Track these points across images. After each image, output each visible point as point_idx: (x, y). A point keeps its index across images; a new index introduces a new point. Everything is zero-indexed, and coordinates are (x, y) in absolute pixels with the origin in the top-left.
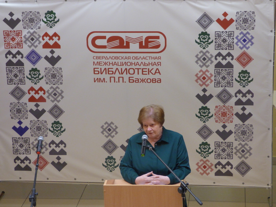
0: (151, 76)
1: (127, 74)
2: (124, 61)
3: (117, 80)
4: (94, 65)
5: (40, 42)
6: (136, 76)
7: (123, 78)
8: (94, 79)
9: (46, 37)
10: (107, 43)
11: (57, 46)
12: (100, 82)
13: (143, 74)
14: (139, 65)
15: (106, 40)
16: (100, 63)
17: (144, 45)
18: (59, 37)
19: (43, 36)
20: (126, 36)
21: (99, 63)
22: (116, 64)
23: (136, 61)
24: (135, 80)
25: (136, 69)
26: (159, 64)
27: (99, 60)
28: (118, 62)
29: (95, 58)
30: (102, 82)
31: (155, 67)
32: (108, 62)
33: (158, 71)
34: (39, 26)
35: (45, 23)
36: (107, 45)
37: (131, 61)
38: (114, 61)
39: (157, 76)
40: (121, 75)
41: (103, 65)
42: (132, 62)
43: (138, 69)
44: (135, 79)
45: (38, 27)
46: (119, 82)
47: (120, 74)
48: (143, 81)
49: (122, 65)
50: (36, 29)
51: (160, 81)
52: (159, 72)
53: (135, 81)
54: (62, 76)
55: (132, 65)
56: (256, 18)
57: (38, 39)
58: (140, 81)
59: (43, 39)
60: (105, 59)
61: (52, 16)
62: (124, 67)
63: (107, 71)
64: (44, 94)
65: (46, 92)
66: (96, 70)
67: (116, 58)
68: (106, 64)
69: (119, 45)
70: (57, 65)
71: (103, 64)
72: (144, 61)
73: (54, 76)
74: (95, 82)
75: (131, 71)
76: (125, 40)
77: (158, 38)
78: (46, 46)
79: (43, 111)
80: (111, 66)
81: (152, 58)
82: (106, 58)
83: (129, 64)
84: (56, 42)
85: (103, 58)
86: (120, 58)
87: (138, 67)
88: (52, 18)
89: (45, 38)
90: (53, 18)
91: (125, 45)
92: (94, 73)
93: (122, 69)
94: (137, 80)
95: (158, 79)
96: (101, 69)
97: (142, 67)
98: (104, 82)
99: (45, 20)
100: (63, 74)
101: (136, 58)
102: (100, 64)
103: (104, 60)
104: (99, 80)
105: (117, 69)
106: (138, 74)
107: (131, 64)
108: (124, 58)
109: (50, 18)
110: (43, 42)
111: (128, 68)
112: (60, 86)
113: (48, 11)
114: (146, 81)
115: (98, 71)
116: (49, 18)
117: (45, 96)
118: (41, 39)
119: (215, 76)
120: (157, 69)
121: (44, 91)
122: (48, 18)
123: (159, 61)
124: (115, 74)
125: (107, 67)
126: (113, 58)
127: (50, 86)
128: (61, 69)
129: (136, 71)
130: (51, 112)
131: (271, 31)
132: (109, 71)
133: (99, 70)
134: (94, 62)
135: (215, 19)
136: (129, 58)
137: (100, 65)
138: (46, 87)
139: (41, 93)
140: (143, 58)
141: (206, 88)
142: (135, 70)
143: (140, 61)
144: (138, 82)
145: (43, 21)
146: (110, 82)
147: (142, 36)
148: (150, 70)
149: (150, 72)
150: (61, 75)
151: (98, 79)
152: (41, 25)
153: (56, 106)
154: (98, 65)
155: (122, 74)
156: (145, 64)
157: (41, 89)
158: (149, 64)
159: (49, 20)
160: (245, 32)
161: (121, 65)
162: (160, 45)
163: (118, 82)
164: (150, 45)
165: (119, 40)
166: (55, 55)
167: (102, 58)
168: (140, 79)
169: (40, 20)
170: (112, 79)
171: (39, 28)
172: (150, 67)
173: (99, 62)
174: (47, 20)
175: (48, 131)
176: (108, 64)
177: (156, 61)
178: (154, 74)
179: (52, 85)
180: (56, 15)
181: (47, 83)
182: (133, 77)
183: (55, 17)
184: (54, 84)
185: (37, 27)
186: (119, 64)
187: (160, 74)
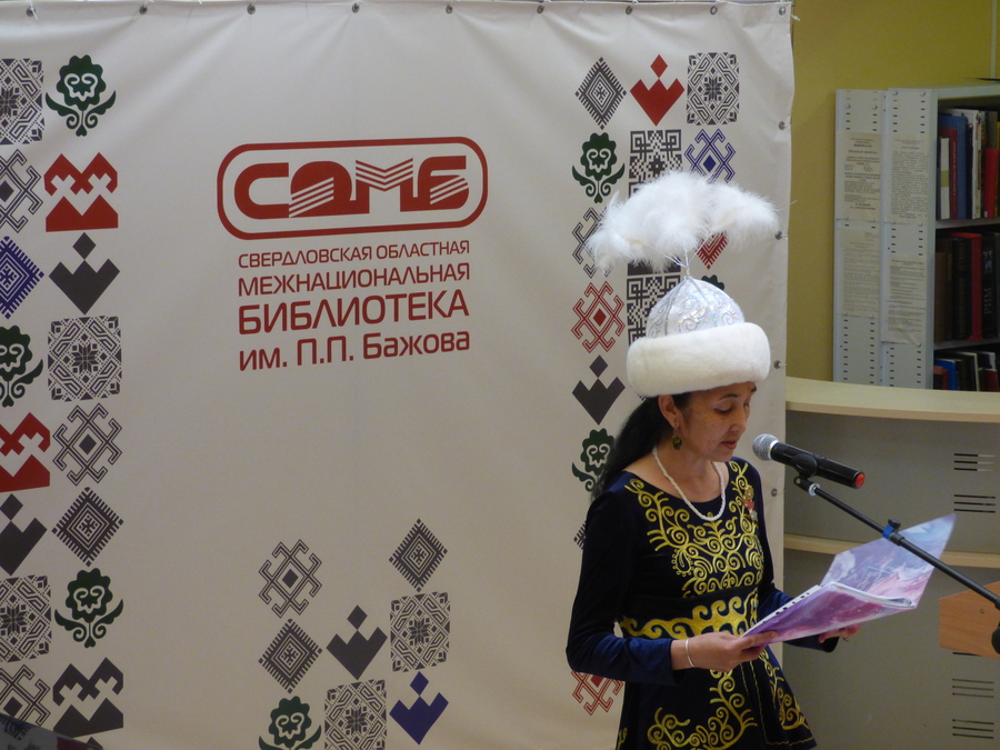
0: (438, 325)
1: (357, 322)
2: (347, 267)
3: (322, 352)
4: (240, 294)
5: (37, 203)
6: (388, 329)
7: (343, 339)
8: (242, 353)
9: (63, 178)
10: (293, 192)
11: (103, 216)
12: (261, 367)
13: (412, 317)
14: (398, 279)
15: (287, 182)
16: (265, 282)
17: (415, 194)
18: (113, 174)
19: (49, 176)
20: (357, 162)
21: (260, 285)
22: (322, 284)
23: (389, 264)
24: (383, 345)
25: (388, 297)
26: (463, 271)
27: (260, 272)
28: (328, 274)
29: (245, 261)
30: (269, 366)
31: (451, 286)
32: (292, 276)
33: (460, 304)
34: (35, 127)
35: (62, 111)
36: (291, 202)
37: (374, 264)
38: (313, 269)
39: (456, 323)
40: (338, 331)
41: (275, 292)
42: (375, 271)
43: (396, 297)
44: (386, 340)
45: (34, 132)
46: (329, 360)
47: (334, 325)
48: (411, 345)
49: (341, 284)
50: (26, 142)
51: (467, 340)
52: (464, 307)
53: (387, 347)
54: (119, 356)
55: (375, 285)
56: (742, 79)
57: (26, 191)
58: (401, 346)
59: (51, 189)
60: (284, 264)
61: (89, 82)
62: (347, 295)
63: (290, 316)
64: (44, 446)
65: (52, 439)
66: (247, 314)
67: (321, 256)
68: (284, 284)
69: (332, 198)
70: (102, 307)
71: (276, 284)
72: (415, 261)
73: (85, 358)
74: (243, 367)
75: (374, 310)
76: (354, 179)
77: (459, 162)
78: (62, 218)
79: (36, 530)
80: (303, 294)
81: (441, 248)
82: (287, 259)
83: (365, 278)
84: (100, 201)
85: (274, 260)
86: (337, 255)
87: (395, 288)
88: (87, 88)
89: (56, 181)
90: (93, 88)
91: (353, 197)
92: (243, 331)
93: (340, 301)
94: (392, 343)
95: (459, 333)
96: (266, 307)
97: (410, 287)
98: (278, 365)
99: (59, 99)
100: (125, 344)
101: (390, 252)
102: (262, 285)
103: (279, 270)
104: (258, 359)
105: (324, 303)
106: (396, 319)
107: (374, 277)
108: (349, 254)
109: (82, 88)
110: (50, 203)
111: (362, 294)
112: (110, 403)
113: (74, 60)
114: (422, 349)
115: (257, 320)
116: (76, 88)
117: (46, 459)
118: (39, 189)
119: (629, 306)
120: (458, 292)
121: (45, 432)
122: (71, 89)
123: (464, 258)
124: (315, 326)
125: (289, 298)
126: (312, 257)
127: (70, 407)
128: (114, 321)
129: (390, 304)
130: (65, 530)
131: (782, 126)
132: (294, 316)
133: (259, 314)
134: (241, 280)
135: (627, 85)
136: (364, 253)
137: (262, 293)
138: (53, 415)
139: (31, 445)
140: (412, 252)
141: (606, 357)
142: (386, 301)
143: (402, 264)
144: (395, 354)
145: (52, 105)
146: (300, 363)
147: (411, 160)
148: (434, 299)
149: (434, 309)
150: (115, 351)
151: (254, 353)
152: (42, 122)
153: (88, 501)
154: (256, 293)
155: (342, 323)
156: (419, 277)
157: (31, 425)
158: (432, 273)
159: (76, 101)
160: (710, 131)
161: (338, 287)
162: (467, 191)
163: (326, 360)
164: (437, 194)
165: (332, 179)
166: (96, 261)
167: (270, 262)
168: (403, 339)
169: (39, 101)
170: (307, 348)
171: (38, 135)
172: (435, 287)
173: (262, 279)
174: (69, 100)
175: (53, 625)
176: (293, 283)
177: (455, 259)
178: (446, 312)
179: (77, 402)
180: (103, 77)
181: (56, 395)
182: (378, 335)
183: (101, 86)
184: (87, 397)
185: (30, 134)
186: (333, 283)
187: (467, 313)
